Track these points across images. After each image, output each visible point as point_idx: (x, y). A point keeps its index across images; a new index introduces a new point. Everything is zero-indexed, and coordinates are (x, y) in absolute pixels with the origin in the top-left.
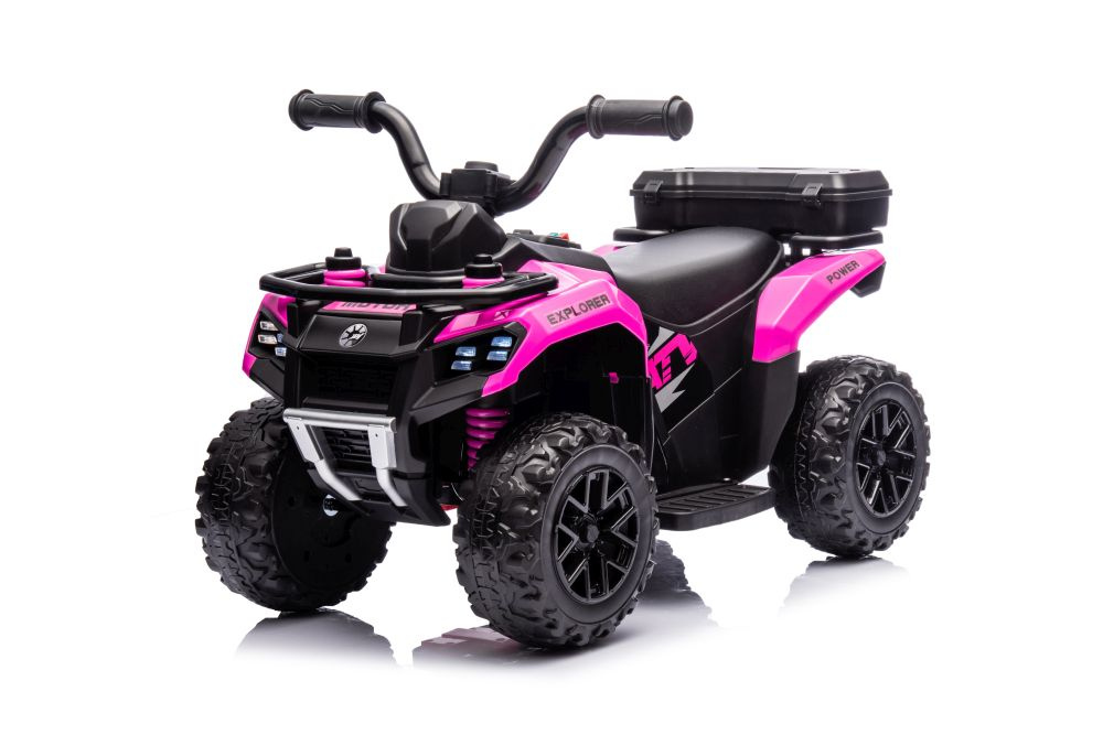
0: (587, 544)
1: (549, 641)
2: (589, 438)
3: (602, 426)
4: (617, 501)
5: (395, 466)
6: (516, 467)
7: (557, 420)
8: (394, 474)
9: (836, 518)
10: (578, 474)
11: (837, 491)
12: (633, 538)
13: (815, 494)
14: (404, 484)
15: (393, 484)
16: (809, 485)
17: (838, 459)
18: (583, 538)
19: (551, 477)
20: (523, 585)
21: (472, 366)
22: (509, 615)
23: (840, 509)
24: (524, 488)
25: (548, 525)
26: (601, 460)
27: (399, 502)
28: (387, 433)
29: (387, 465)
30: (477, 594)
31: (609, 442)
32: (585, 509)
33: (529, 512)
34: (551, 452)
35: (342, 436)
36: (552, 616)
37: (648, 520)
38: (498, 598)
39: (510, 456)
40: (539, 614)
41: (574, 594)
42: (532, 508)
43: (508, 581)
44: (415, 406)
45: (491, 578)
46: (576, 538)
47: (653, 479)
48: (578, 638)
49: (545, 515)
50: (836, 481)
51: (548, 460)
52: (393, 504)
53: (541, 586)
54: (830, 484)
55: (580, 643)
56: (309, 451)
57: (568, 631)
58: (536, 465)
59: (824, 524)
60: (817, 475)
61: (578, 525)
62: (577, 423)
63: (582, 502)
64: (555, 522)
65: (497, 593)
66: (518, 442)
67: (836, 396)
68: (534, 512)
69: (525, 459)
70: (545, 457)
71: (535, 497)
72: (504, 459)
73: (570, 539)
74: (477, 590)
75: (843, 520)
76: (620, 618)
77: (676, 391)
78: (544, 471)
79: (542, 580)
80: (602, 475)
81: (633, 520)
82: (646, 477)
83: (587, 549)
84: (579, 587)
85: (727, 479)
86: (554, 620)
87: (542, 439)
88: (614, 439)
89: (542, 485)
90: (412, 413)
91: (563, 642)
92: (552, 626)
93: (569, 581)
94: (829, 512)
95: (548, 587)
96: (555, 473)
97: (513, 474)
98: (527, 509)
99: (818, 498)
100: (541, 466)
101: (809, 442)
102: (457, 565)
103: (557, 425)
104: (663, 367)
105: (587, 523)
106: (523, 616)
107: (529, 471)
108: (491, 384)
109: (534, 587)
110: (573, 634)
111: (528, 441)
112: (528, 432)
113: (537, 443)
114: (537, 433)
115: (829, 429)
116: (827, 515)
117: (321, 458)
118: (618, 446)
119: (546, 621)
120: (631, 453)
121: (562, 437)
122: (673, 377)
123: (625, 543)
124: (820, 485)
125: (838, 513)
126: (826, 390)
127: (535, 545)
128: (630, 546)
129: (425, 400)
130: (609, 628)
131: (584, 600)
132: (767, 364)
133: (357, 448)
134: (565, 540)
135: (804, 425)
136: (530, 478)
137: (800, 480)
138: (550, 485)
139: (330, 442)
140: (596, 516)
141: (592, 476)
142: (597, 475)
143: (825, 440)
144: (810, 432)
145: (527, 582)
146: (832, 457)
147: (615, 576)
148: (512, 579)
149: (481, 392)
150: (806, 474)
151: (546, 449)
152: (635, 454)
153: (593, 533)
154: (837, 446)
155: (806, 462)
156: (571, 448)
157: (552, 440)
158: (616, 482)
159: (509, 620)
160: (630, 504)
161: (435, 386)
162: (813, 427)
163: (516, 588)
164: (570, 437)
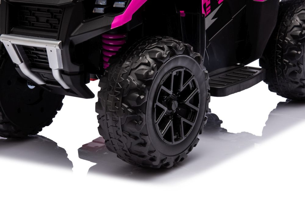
0: (171, 111)
1: (151, 166)
2: (173, 52)
3: (179, 44)
4: (188, 86)
5: (62, 68)
6: (132, 70)
7: (154, 41)
8: (61, 72)
9: (297, 83)
10: (167, 73)
11: (298, 69)
12: (197, 106)
13: (286, 71)
14: (68, 78)
15: (62, 77)
16: (283, 66)
17: (299, 53)
18: (170, 108)
19: (152, 76)
20: (136, 138)
21: (105, 11)
22: (128, 153)
23: (299, 78)
24: (136, 83)
25: (150, 104)
26: (180, 63)
27: (66, 87)
28: (57, 50)
29: (58, 68)
30: (110, 142)
31: (184, 54)
32: (171, 92)
33: (139, 97)
34: (151, 60)
35: (33, 50)
36: (153, 155)
37: (205, 94)
38: (122, 144)
39: (128, 63)
40: (146, 153)
41: (165, 141)
42: (140, 95)
43: (127, 136)
44: (72, 34)
45: (117, 134)
46: (166, 109)
47: (207, 72)
48: (168, 164)
49: (149, 99)
50: (298, 64)
51: (150, 66)
52: (62, 87)
53: (147, 138)
54: (294, 66)
55: (168, 167)
56: (15, 58)
57: (162, 161)
58: (143, 69)
59: (290, 85)
60: (287, 61)
61: (167, 101)
62: (166, 43)
63: (169, 88)
64: (154, 102)
65: (122, 142)
66: (132, 55)
67: (298, 19)
68: (142, 97)
69: (137, 65)
70: (148, 64)
71: (143, 88)
72: (124, 65)
73: (162, 110)
74: (110, 140)
75: (300, 84)
76: (190, 150)
77: (213, 18)
78: (147, 73)
79: (147, 135)
80: (180, 72)
81: (197, 96)
82: (204, 71)
83: (171, 113)
84: (168, 137)
85: (238, 64)
86: (154, 156)
87: (146, 53)
88: (187, 52)
89: (146, 81)
90: (71, 38)
91: (159, 167)
92: (153, 159)
93: (162, 133)
94: (293, 80)
95: (151, 139)
96: (154, 73)
97: (129, 75)
98: (138, 95)
99: (288, 73)
100: (146, 69)
101: (283, 44)
102: (98, 125)
103: (154, 44)
104: (207, 5)
105: (171, 100)
106: (136, 155)
107: (139, 73)
108: (116, 21)
109: (143, 139)
110: (165, 162)
111: (138, 54)
112: (137, 49)
113: (143, 56)
114: (143, 50)
115: (294, 37)
116: (292, 82)
117: (22, 62)
118: (189, 55)
119: (149, 157)
120: (196, 58)
121: (158, 52)
122: (212, 11)
123: (193, 109)
124: (289, 66)
125: (298, 80)
126: (292, 15)
127: (143, 116)
128: (195, 110)
129: (77, 31)
130: (184, 157)
131: (171, 143)
132: (262, 3)
133: (41, 56)
134: (160, 110)
135: (280, 34)
136: (139, 77)
137: (277, 64)
138: (151, 81)
139: (27, 53)
140: (176, 95)
141: (174, 73)
142: (177, 72)
143: (292, 42)
144: (284, 38)
145: (139, 136)
146: (296, 52)
147: (187, 127)
148: (130, 135)
149: (110, 26)
150: (281, 60)
151: (148, 59)
152: (198, 59)
153: (175, 105)
154: (299, 45)
155: (281, 54)
156: (162, 58)
157: (152, 53)
158: (188, 75)
159: (128, 156)
160: (195, 87)
161: (83, 23)
162: (285, 36)
163: (132, 140)
164: (162, 51)
